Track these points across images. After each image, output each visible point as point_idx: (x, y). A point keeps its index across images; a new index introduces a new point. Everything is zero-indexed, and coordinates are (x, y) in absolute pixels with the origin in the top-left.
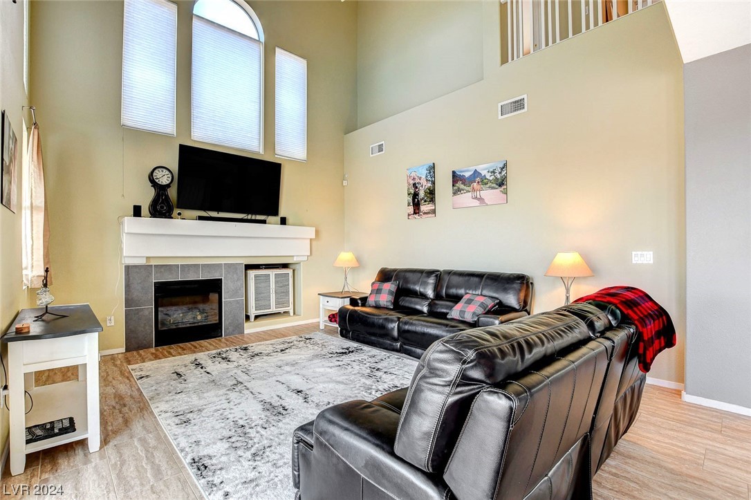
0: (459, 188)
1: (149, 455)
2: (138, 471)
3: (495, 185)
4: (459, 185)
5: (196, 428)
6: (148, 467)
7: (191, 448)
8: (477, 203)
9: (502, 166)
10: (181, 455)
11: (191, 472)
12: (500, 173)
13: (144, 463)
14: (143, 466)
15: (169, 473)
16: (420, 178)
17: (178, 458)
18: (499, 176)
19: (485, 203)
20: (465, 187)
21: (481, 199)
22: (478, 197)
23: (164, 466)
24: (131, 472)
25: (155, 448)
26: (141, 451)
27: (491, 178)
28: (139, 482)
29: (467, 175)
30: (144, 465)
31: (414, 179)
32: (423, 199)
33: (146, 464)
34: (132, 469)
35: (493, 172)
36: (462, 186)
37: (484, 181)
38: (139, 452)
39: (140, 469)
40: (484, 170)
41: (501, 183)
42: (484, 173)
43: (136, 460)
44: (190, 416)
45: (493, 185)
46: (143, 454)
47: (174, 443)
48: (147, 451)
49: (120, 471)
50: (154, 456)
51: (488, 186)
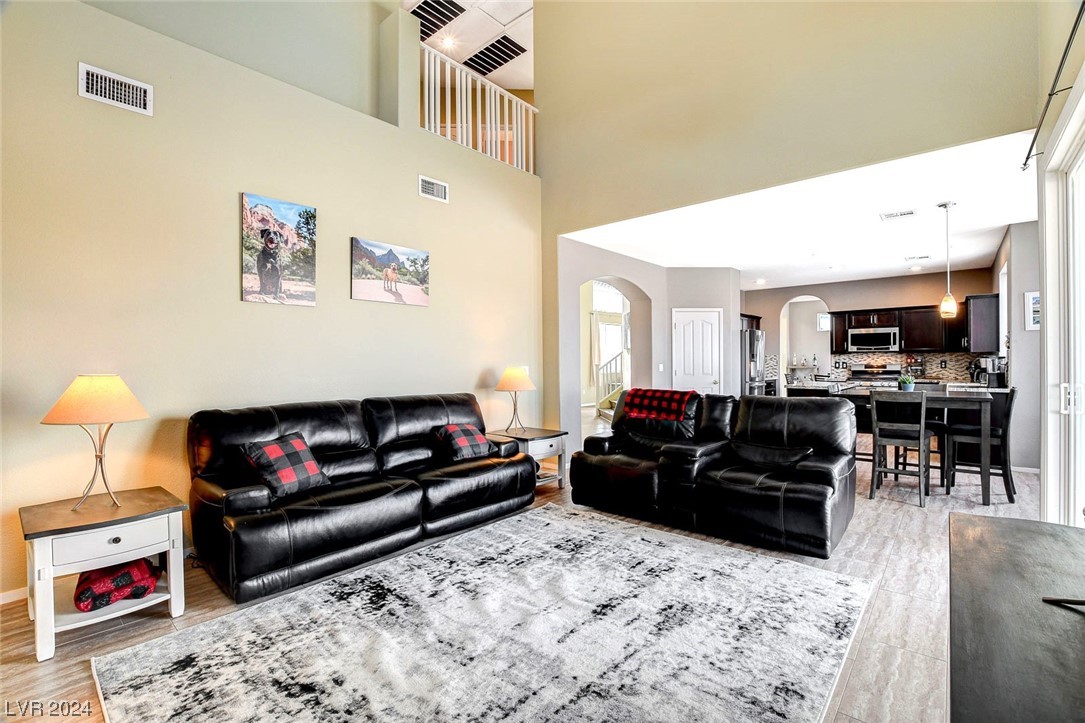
0: (364, 269)
1: (882, 683)
2: (909, 673)
3: (415, 280)
4: (364, 263)
5: (786, 670)
6: (894, 668)
7: (827, 649)
8: (391, 298)
9: (424, 258)
10: (846, 652)
11: (854, 630)
12: (422, 266)
13: (896, 679)
14: (900, 675)
15: (875, 647)
16: (282, 226)
17: (851, 653)
18: (420, 269)
19: (402, 300)
20: (374, 271)
21: (397, 294)
22: (394, 289)
23: (875, 657)
24: (919, 678)
25: (867, 688)
26: (888, 698)
27: (412, 269)
28: (916, 661)
29: (378, 252)
30: (897, 675)
31: (263, 220)
32: (287, 267)
33: (894, 675)
34: (915, 681)
35: (414, 262)
36: (369, 268)
37: (400, 269)
38: (892, 699)
39: (905, 674)
40: (402, 253)
41: (423, 279)
42: (402, 258)
43: (903, 690)
44: (766, 697)
45: (413, 279)
46: (889, 692)
47: (838, 672)
48: (880, 692)
49: (932, 690)
50: (877, 677)
51: (407, 278)
